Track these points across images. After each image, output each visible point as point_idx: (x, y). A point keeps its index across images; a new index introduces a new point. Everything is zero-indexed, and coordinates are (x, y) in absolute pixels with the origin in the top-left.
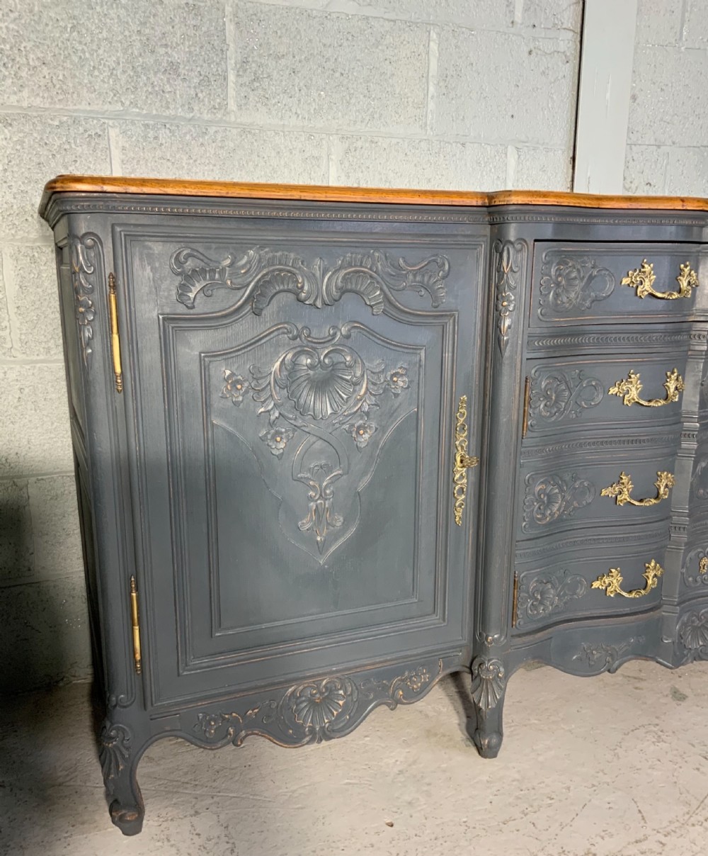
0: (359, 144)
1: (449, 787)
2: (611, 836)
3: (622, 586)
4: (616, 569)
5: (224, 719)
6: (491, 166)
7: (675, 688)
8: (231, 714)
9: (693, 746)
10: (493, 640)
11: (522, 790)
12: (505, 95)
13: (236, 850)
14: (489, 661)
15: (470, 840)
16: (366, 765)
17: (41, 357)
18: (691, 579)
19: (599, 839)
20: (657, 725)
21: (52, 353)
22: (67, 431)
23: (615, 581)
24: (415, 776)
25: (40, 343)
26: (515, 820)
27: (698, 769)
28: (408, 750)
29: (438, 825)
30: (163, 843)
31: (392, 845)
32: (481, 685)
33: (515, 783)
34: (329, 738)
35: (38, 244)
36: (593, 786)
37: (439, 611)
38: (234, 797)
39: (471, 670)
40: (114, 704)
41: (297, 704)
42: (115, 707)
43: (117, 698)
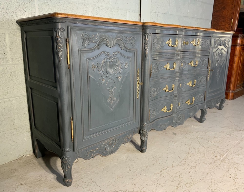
1: (138, 160)
2: (175, 162)
3: (167, 110)
4: (166, 106)
5: (91, 151)
9: (182, 143)
10: (145, 125)
11: (154, 157)
13: (97, 184)
14: (145, 129)
15: (148, 169)
16: (118, 159)
18: (177, 107)
19: (173, 163)
20: (174, 140)
21: (20, 61)
23: (165, 109)
24: (130, 160)
25: (17, 59)
26: (155, 163)
27: (185, 147)
28: (125, 155)
29: (140, 168)
30: (77, 186)
31: (132, 174)
33: (151, 156)
36: (167, 154)
37: (134, 119)
38: (89, 173)
39: (140, 133)
40: (66, 151)
41: (106, 146)
42: (66, 152)
43: (67, 149)
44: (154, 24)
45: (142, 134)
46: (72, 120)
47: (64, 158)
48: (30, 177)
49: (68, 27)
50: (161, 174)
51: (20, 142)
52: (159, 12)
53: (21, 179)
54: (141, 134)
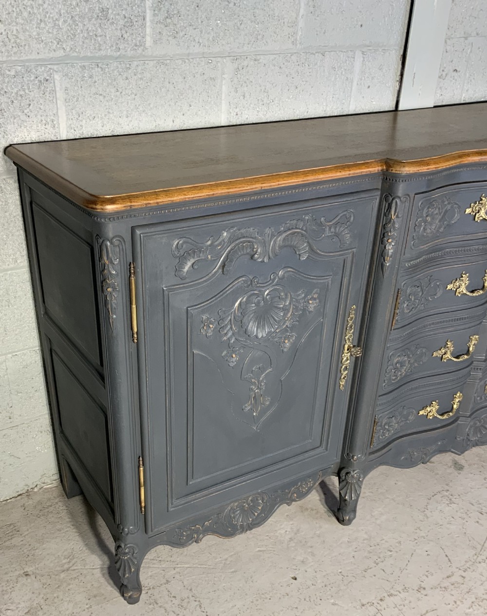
0: (245, 63)
1: (325, 548)
2: (432, 575)
3: (437, 412)
4: (436, 402)
5: (191, 529)
6: (342, 69)
8: (196, 526)
9: (473, 505)
10: (358, 458)
11: (371, 547)
12: (358, 8)
13: (202, 606)
14: (354, 471)
15: (347, 585)
16: (267, 536)
17: (12, 266)
18: (478, 398)
19: (425, 577)
20: (448, 490)
21: (19, 261)
22: (32, 318)
23: (434, 409)
24: (300, 541)
25: (10, 256)
26: (371, 568)
27: (478, 522)
28: (291, 523)
29: (324, 576)
30: (154, 605)
31: (299, 593)
32: (347, 486)
33: (365, 542)
34: (251, 529)
35: (5, 177)
36: (415, 539)
37: (324, 445)
38: (189, 567)
39: (338, 474)
40: (127, 532)
41: (234, 513)
42: (128, 534)
43: (128, 529)
45: (344, 483)
46: (141, 466)
47: (121, 547)
48: (48, 554)
49: (133, 229)
50: (379, 608)
51: (27, 457)
52: (477, 34)
53: (27, 559)
54: (343, 481)
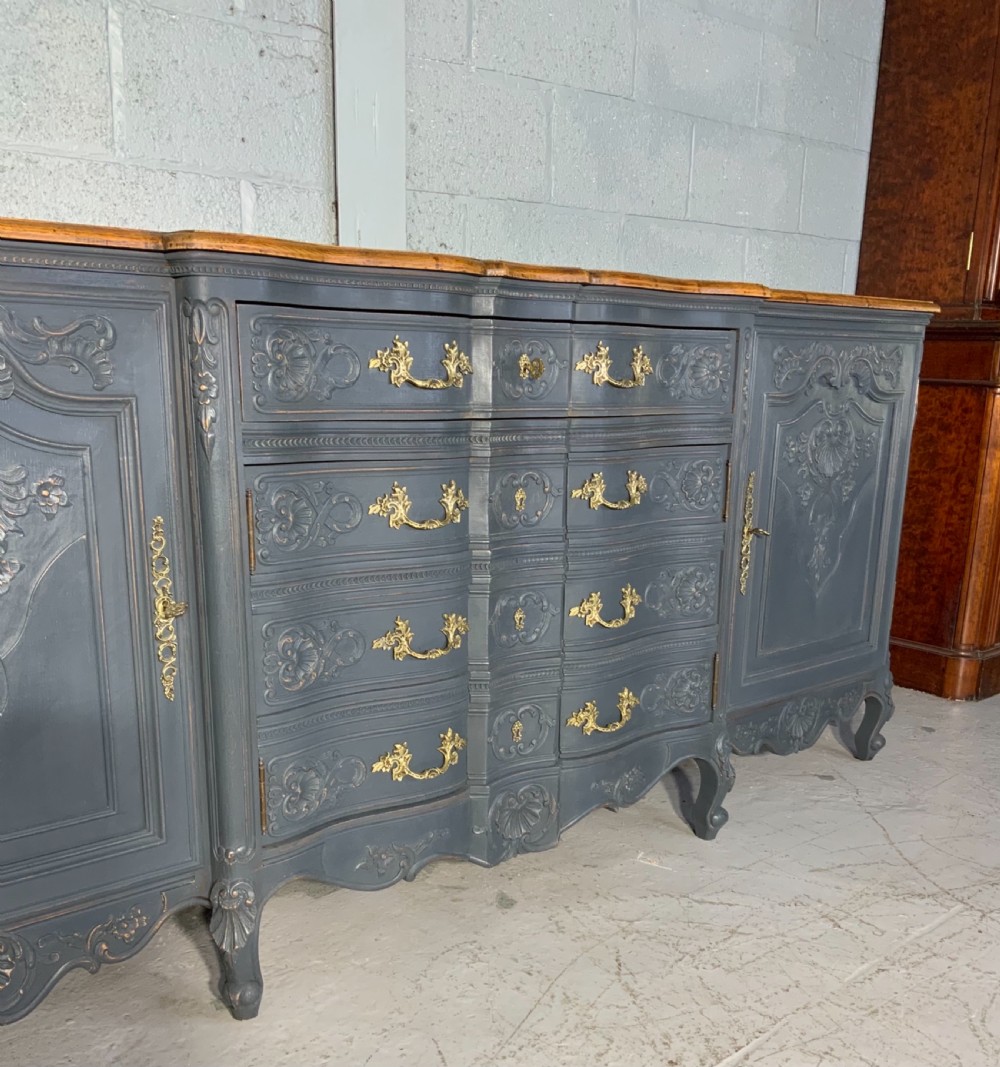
3: (412, 767)
4: (402, 745)
6: (218, 206)
7: (503, 893)
9: (516, 960)
10: (237, 856)
11: (287, 1053)
12: (230, 110)
14: (232, 884)
18: (502, 750)
20: (475, 942)
23: (401, 760)
27: (520, 990)
28: (130, 1029)
32: (223, 920)
33: (279, 1046)
36: (385, 1030)
37: (152, 823)
39: (210, 902)
44: (235, 247)
52: (472, 192)
54: (217, 911)
